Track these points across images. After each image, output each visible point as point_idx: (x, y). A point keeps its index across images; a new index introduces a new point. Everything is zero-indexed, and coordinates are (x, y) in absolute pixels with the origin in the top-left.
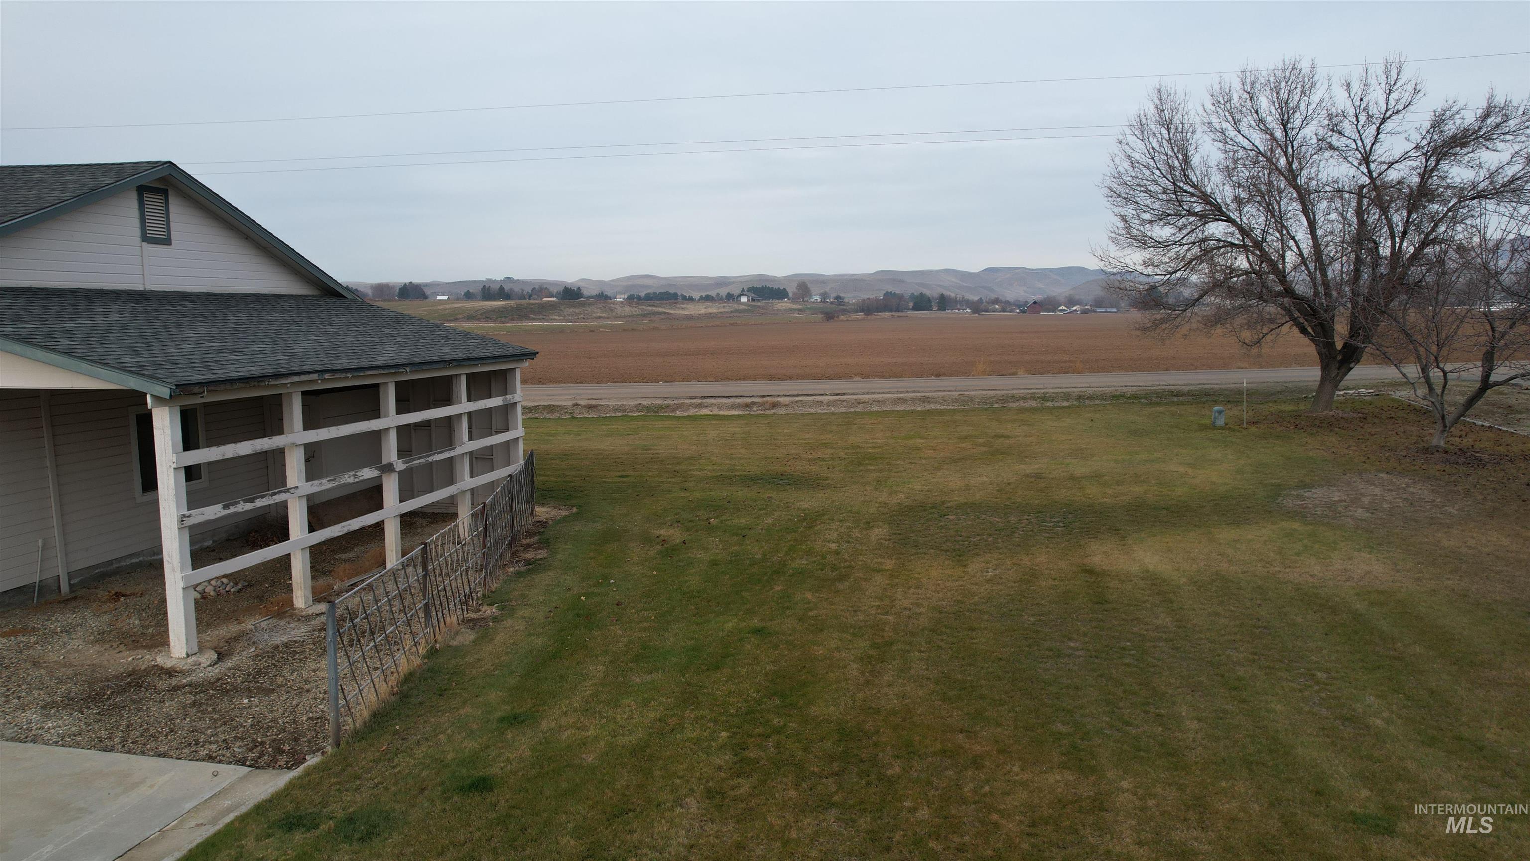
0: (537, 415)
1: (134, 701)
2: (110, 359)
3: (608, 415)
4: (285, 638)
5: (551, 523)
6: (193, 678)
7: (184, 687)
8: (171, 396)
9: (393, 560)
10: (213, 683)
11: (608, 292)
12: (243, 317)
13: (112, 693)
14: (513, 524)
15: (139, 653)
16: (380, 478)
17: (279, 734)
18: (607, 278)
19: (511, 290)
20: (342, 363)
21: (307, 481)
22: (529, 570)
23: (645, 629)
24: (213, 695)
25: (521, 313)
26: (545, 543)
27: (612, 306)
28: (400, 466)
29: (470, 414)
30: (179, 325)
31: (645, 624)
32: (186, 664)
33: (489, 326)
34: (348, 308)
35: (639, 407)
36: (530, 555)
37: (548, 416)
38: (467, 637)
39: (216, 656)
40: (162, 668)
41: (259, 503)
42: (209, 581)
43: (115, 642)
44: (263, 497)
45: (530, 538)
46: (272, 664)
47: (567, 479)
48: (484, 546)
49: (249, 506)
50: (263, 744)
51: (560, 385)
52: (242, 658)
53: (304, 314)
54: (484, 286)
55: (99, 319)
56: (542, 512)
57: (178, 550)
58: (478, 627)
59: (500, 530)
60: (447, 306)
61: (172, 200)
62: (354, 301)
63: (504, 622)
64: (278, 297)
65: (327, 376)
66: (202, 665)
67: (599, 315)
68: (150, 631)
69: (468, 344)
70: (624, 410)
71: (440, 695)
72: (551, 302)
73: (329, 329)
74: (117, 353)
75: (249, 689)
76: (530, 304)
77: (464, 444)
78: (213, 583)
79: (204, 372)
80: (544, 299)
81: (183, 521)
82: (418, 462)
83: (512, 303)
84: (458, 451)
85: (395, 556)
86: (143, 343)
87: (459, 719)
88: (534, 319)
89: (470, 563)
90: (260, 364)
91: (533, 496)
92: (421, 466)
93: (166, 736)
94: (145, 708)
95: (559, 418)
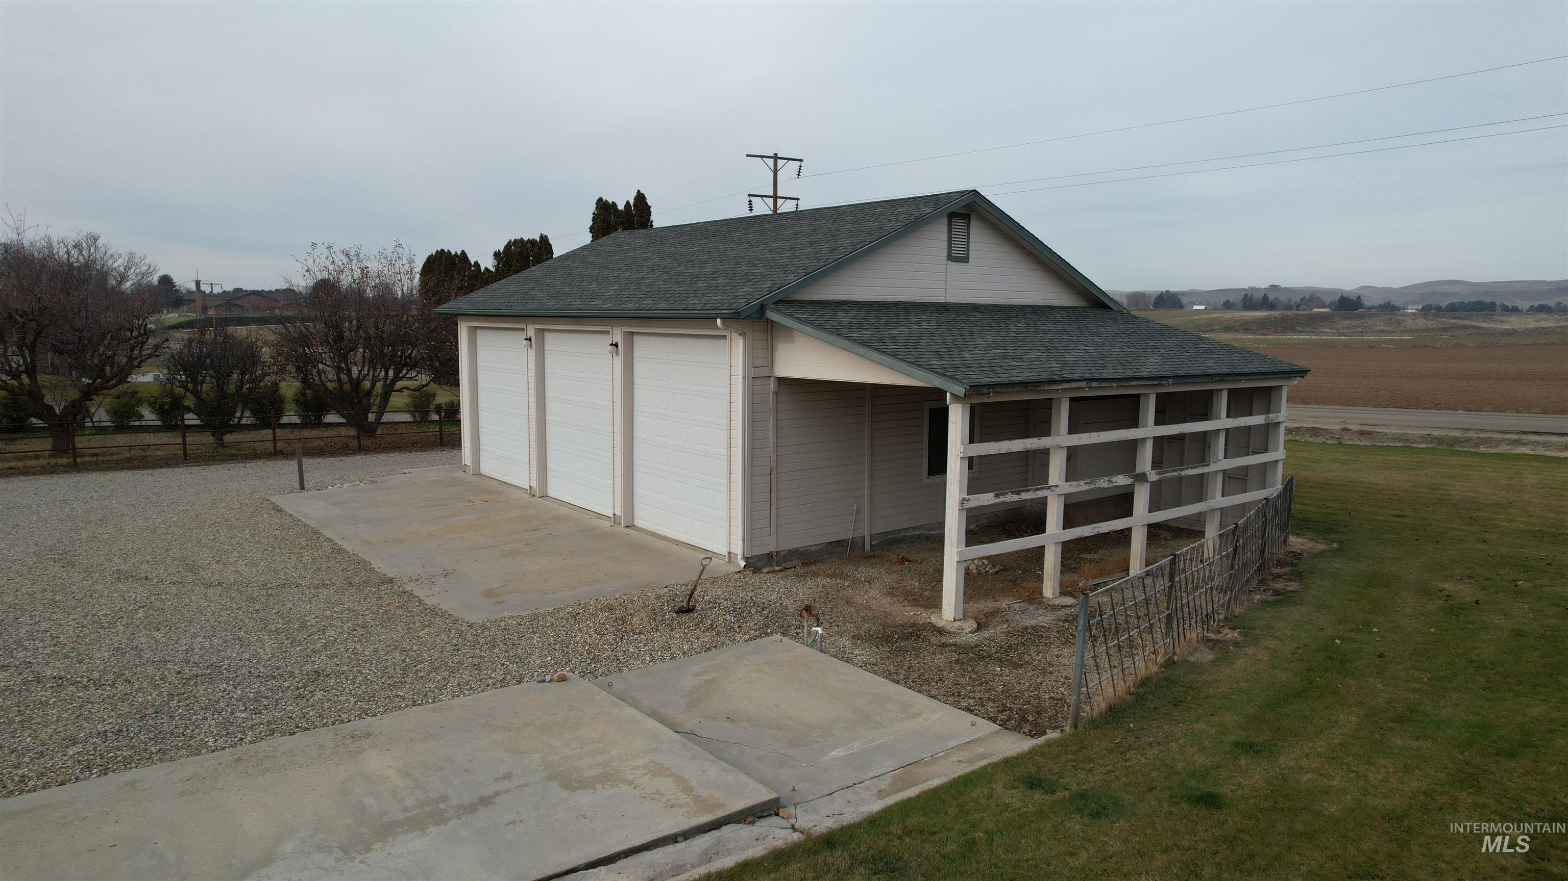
0: (1297, 438)
1: (914, 649)
2: (922, 361)
3: (1385, 444)
4: (1033, 622)
5: (1306, 555)
6: (956, 640)
7: (950, 646)
8: (965, 394)
9: (1136, 568)
10: (973, 648)
11: (1397, 302)
12: (1022, 326)
13: (899, 638)
14: (1264, 550)
15: (919, 611)
16: (1132, 485)
17: (1025, 705)
18: (1395, 286)
19: (1276, 299)
20: (1109, 373)
21: (1066, 482)
22: (1278, 601)
23: (1414, 691)
24: (973, 658)
25: (1286, 325)
26: (1297, 576)
27: (1400, 318)
28: (1153, 476)
29: (1227, 430)
30: (971, 333)
31: (1414, 685)
32: (953, 626)
33: (1248, 339)
34: (1114, 320)
35: (1427, 438)
36: (1280, 585)
37: (1310, 440)
38: (1206, 656)
39: (976, 625)
40: (935, 626)
41: (1025, 496)
42: (973, 560)
43: (902, 597)
44: (1028, 491)
45: (1281, 568)
46: (1021, 643)
47: (1328, 511)
48: (1232, 568)
49: (1015, 498)
50: (1010, 709)
51: (1327, 407)
52: (996, 631)
53: (1074, 325)
54: (1246, 295)
55: (914, 327)
56: (1296, 542)
57: (957, 528)
58: (1217, 648)
59: (1250, 554)
60: (1204, 316)
61: (973, 223)
62: (1120, 312)
63: (1246, 649)
64: (1052, 308)
65: (1094, 384)
66: (965, 630)
67: (1382, 328)
68: (927, 593)
69: (1233, 358)
70: (1407, 440)
71: (1175, 705)
72: (1323, 312)
73: (1097, 339)
74: (927, 356)
75: (1001, 660)
76: (1297, 315)
77: (1219, 461)
78: (976, 562)
79: (991, 376)
80: (1315, 310)
81: (963, 503)
82: (1171, 474)
83: (1276, 313)
84: (1213, 468)
85: (1138, 564)
86: (945, 348)
87: (1192, 733)
88: (1301, 332)
89: (1216, 582)
90: (1036, 370)
91: (1288, 524)
92: (1172, 478)
93: (936, 682)
94: (921, 656)
95: (1324, 443)
